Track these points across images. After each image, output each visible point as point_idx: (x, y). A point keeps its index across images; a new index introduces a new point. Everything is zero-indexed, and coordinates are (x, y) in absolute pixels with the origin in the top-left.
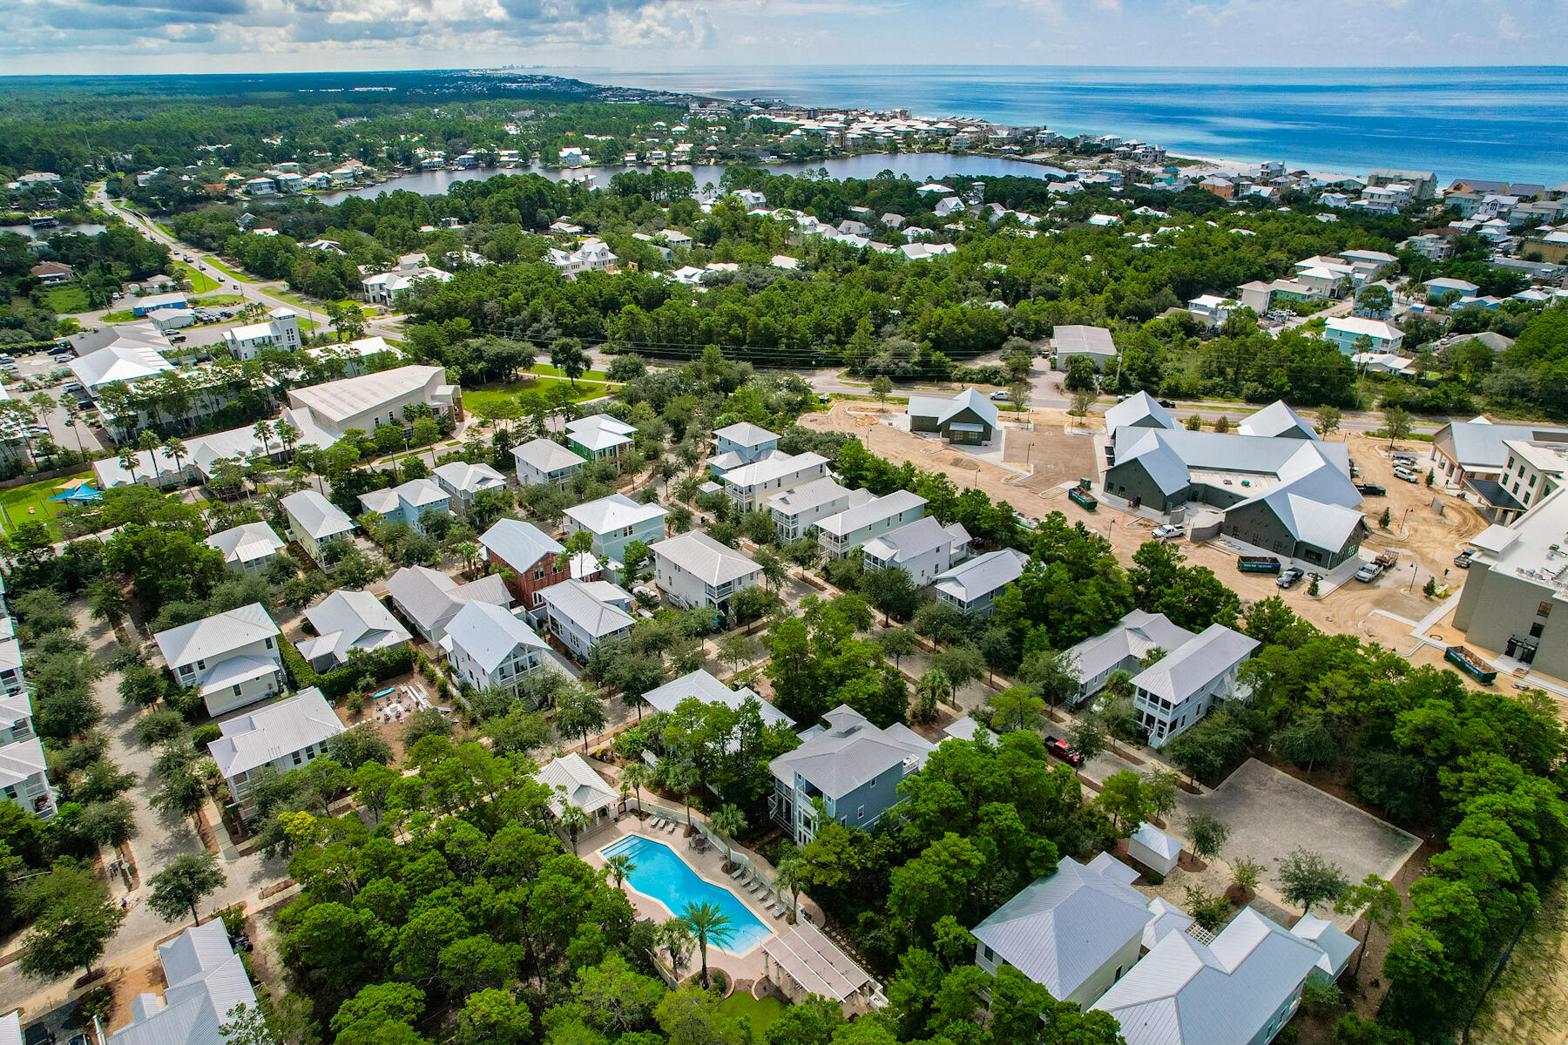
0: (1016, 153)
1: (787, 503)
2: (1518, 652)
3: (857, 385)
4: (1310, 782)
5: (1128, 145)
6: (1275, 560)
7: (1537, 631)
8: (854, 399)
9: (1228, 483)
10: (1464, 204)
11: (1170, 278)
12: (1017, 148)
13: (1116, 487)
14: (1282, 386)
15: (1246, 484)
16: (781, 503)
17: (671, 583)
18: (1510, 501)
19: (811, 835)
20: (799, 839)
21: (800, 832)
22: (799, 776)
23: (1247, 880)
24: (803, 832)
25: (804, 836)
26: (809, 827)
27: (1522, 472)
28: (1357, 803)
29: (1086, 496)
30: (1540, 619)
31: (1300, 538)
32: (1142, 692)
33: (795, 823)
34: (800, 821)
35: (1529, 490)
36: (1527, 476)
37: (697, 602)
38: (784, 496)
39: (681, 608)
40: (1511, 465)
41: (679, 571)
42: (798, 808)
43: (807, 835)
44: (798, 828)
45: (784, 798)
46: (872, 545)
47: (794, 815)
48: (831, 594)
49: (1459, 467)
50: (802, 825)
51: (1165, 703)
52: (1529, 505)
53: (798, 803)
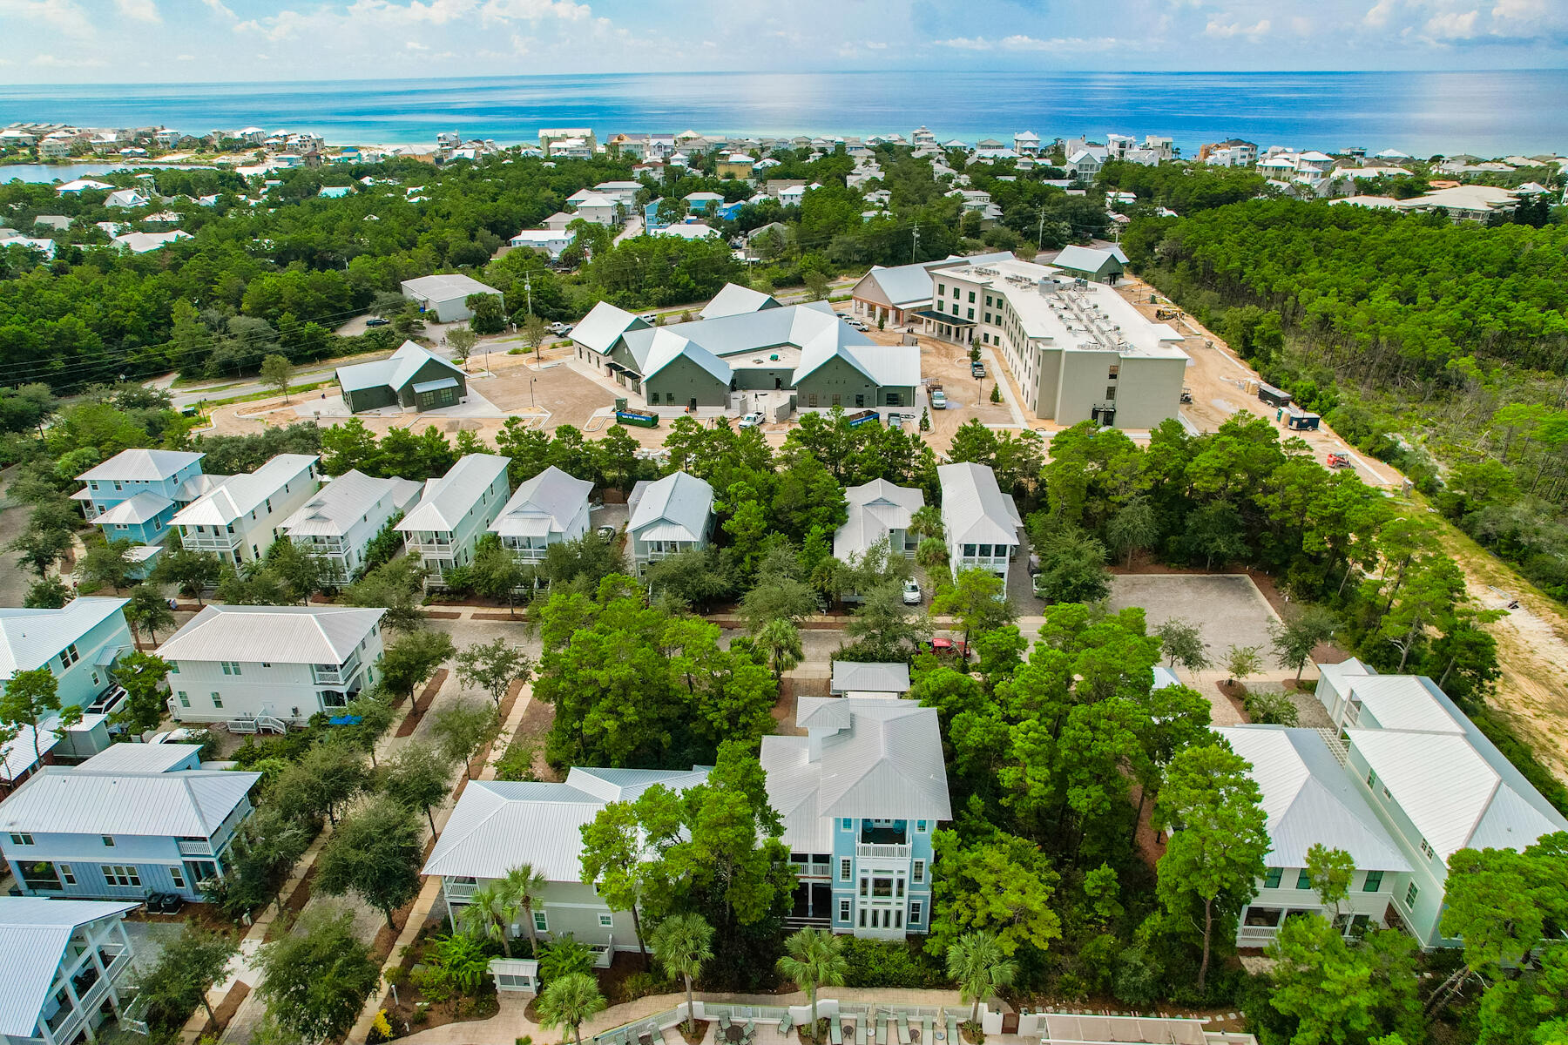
0: (141, 155)
1: (326, 519)
2: (1101, 417)
6: (869, 413)
7: (1111, 393)
8: (231, 401)
9: (760, 362)
10: (635, 150)
12: (141, 150)
14: (687, 284)
15: (774, 358)
16: (313, 523)
17: (218, 704)
18: (954, 321)
19: (895, 904)
20: (863, 923)
21: (863, 912)
22: (847, 823)
23: (1240, 669)
24: (869, 909)
25: (875, 913)
26: (889, 894)
27: (957, 293)
28: (1179, 571)
29: (640, 413)
30: (1112, 383)
31: (882, 383)
32: (969, 550)
33: (845, 905)
34: (864, 893)
35: (971, 306)
36: (964, 296)
37: (295, 711)
38: (311, 512)
39: (267, 731)
40: (941, 292)
41: (238, 672)
42: (859, 876)
43: (881, 909)
44: (859, 907)
45: (810, 882)
46: (508, 526)
47: (839, 892)
48: (475, 617)
49: (894, 308)
50: (870, 898)
51: (1000, 550)
52: (976, 319)
53: (859, 866)
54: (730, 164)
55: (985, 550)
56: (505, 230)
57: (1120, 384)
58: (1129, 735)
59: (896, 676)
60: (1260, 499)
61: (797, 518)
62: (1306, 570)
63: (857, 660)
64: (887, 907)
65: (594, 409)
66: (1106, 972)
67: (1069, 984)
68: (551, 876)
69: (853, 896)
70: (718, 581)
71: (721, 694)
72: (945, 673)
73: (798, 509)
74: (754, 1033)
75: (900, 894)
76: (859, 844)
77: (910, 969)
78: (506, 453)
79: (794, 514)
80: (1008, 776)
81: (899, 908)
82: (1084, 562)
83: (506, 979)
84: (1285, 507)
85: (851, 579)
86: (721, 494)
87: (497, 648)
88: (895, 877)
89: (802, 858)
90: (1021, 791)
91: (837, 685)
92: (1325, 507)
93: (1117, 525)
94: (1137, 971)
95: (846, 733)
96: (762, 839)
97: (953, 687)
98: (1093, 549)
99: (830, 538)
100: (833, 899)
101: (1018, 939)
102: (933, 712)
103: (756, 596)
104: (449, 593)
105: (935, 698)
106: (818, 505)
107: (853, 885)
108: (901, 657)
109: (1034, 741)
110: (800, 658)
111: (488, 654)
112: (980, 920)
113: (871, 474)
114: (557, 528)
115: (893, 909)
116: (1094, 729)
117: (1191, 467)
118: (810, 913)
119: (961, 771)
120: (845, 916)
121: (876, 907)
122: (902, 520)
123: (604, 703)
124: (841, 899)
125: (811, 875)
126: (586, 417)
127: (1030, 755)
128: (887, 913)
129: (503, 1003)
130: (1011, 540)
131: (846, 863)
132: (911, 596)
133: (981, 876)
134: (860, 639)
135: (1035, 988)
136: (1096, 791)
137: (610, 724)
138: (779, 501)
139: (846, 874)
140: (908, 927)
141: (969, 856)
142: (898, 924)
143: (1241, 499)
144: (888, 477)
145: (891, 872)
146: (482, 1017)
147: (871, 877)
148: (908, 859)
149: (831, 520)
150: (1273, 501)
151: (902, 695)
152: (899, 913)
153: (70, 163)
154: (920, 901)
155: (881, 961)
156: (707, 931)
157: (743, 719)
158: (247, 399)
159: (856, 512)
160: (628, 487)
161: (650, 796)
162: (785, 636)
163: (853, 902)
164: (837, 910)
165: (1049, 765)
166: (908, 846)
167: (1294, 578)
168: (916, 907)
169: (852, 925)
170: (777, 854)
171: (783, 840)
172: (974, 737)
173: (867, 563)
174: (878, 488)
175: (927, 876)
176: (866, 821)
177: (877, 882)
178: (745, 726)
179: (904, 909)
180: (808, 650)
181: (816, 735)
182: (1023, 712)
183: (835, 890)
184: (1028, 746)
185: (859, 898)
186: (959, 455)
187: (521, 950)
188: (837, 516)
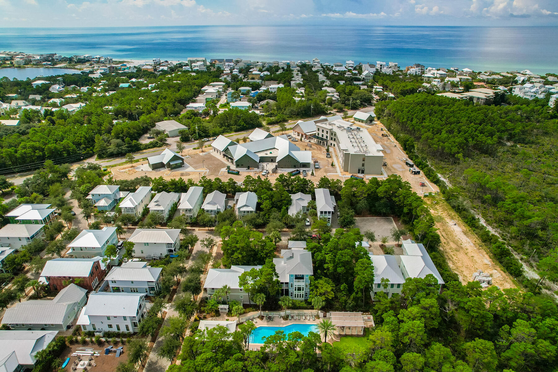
0: (50, 65)
2: (361, 171)
3: (110, 161)
4: (363, 217)
5: (96, 58)
6: (297, 170)
7: (363, 165)
8: (115, 166)
9: (267, 154)
10: (220, 66)
11: (175, 100)
12: (50, 63)
13: (240, 165)
14: (243, 125)
15: (271, 153)
16: (157, 207)
17: (142, 253)
18: (322, 139)
19: (302, 292)
20: (295, 297)
22: (292, 275)
23: (384, 242)
24: (297, 293)
26: (301, 290)
27: (323, 131)
28: (375, 216)
29: (234, 170)
30: (363, 162)
31: (301, 162)
32: (322, 212)
33: (292, 293)
35: (327, 135)
36: (325, 132)
37: (161, 254)
38: (156, 204)
39: (154, 259)
40: (318, 129)
41: (148, 245)
42: (294, 286)
43: (299, 293)
44: (294, 293)
46: (206, 207)
47: (290, 290)
48: (199, 230)
49: (305, 134)
50: (297, 291)
51: (329, 212)
52: (328, 139)
53: (294, 285)
54: (253, 74)
55: (325, 212)
56: (184, 102)
57: (366, 163)
58: (349, 257)
59: (303, 244)
60: (394, 199)
61: (279, 204)
62: (405, 216)
63: (294, 240)
65: (221, 168)
66: (344, 304)
67: (338, 308)
68: (232, 288)
70: (260, 221)
71: (264, 249)
72: (314, 244)
73: (279, 201)
74: (273, 318)
75: (303, 290)
76: (294, 280)
77: (305, 305)
78: (202, 185)
79: (278, 203)
80: (326, 266)
82: (349, 216)
83: (222, 309)
84: (400, 201)
85: (293, 220)
86: (259, 198)
87: (209, 239)
88: (302, 287)
89: (283, 283)
90: (328, 269)
91: (289, 246)
92: (408, 201)
93: (359, 205)
94: (350, 304)
95: (292, 257)
96: (275, 279)
97: (315, 247)
98: (351, 212)
99: (287, 209)
100: (289, 292)
101: (326, 297)
102: (310, 252)
103: (270, 225)
104: (191, 224)
105: (312, 249)
106: (284, 200)
107: (293, 289)
108: (305, 240)
109: (331, 258)
110: (281, 240)
111: (207, 240)
112: (318, 294)
113: (298, 191)
114: (219, 207)
115: (302, 293)
116: (342, 256)
117: (378, 190)
118: (284, 295)
119: (317, 266)
120: (291, 296)
122: (305, 204)
123: (239, 251)
125: (284, 287)
126: (219, 172)
127: (330, 261)
128: (300, 294)
129: (221, 314)
130: (332, 210)
131: (292, 284)
132: (308, 224)
133: (319, 286)
134: (294, 235)
135: (330, 309)
136: (343, 268)
137: (240, 256)
138: (274, 199)
139: (292, 286)
140: (305, 298)
141: (316, 282)
142: (303, 297)
143: (389, 199)
144: (302, 192)
146: (217, 316)
147: (297, 287)
148: (304, 283)
149: (287, 204)
150: (396, 199)
151: (304, 248)
152: (303, 295)
153: (25, 67)
155: (299, 304)
156: (264, 296)
157: (269, 255)
158: (120, 165)
159: (294, 202)
160: (234, 194)
161: (253, 270)
162: (277, 235)
164: (290, 294)
165: (334, 263)
166: (304, 280)
167: (402, 218)
168: (306, 293)
169: (293, 297)
170: (278, 282)
171: (279, 279)
172: (319, 258)
173: (296, 216)
174: (299, 195)
175: (308, 286)
176: (296, 275)
178: (269, 256)
179: (304, 293)
180: (283, 238)
181: (285, 258)
182: (329, 252)
184: (329, 259)
185: (294, 291)
186: (321, 186)
187: (224, 303)
188: (289, 202)
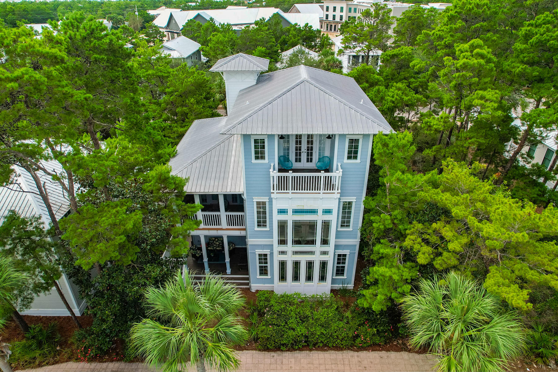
19: (319, 253)
20: (283, 278)
21: (283, 265)
22: (261, 150)
24: (290, 259)
25: (297, 265)
33: (263, 258)
34: (282, 242)
35: (342, 14)
42: (277, 218)
43: (303, 259)
44: (277, 258)
45: (225, 234)
47: (255, 244)
50: (290, 247)
53: (277, 205)
64: (309, 258)
69: (271, 247)
75: (325, 242)
76: (275, 177)
81: (324, 258)
88: (319, 218)
100: (249, 251)
107: (270, 234)
115: (317, 259)
118: (229, 271)
120: (263, 271)
121: (297, 258)
124: (259, 251)
125: (225, 227)
128: (310, 265)
131: (261, 206)
139: (261, 223)
140: (333, 281)
142: (323, 278)
145: (313, 211)
147: (290, 218)
148: (336, 194)
152: (324, 265)
154: (347, 252)
155: (303, 319)
163: (272, 254)
164: (254, 264)
166: (337, 173)
168: (342, 258)
169: (272, 281)
177: (297, 226)
179: (330, 259)
183: (251, 241)
185: (277, 248)
